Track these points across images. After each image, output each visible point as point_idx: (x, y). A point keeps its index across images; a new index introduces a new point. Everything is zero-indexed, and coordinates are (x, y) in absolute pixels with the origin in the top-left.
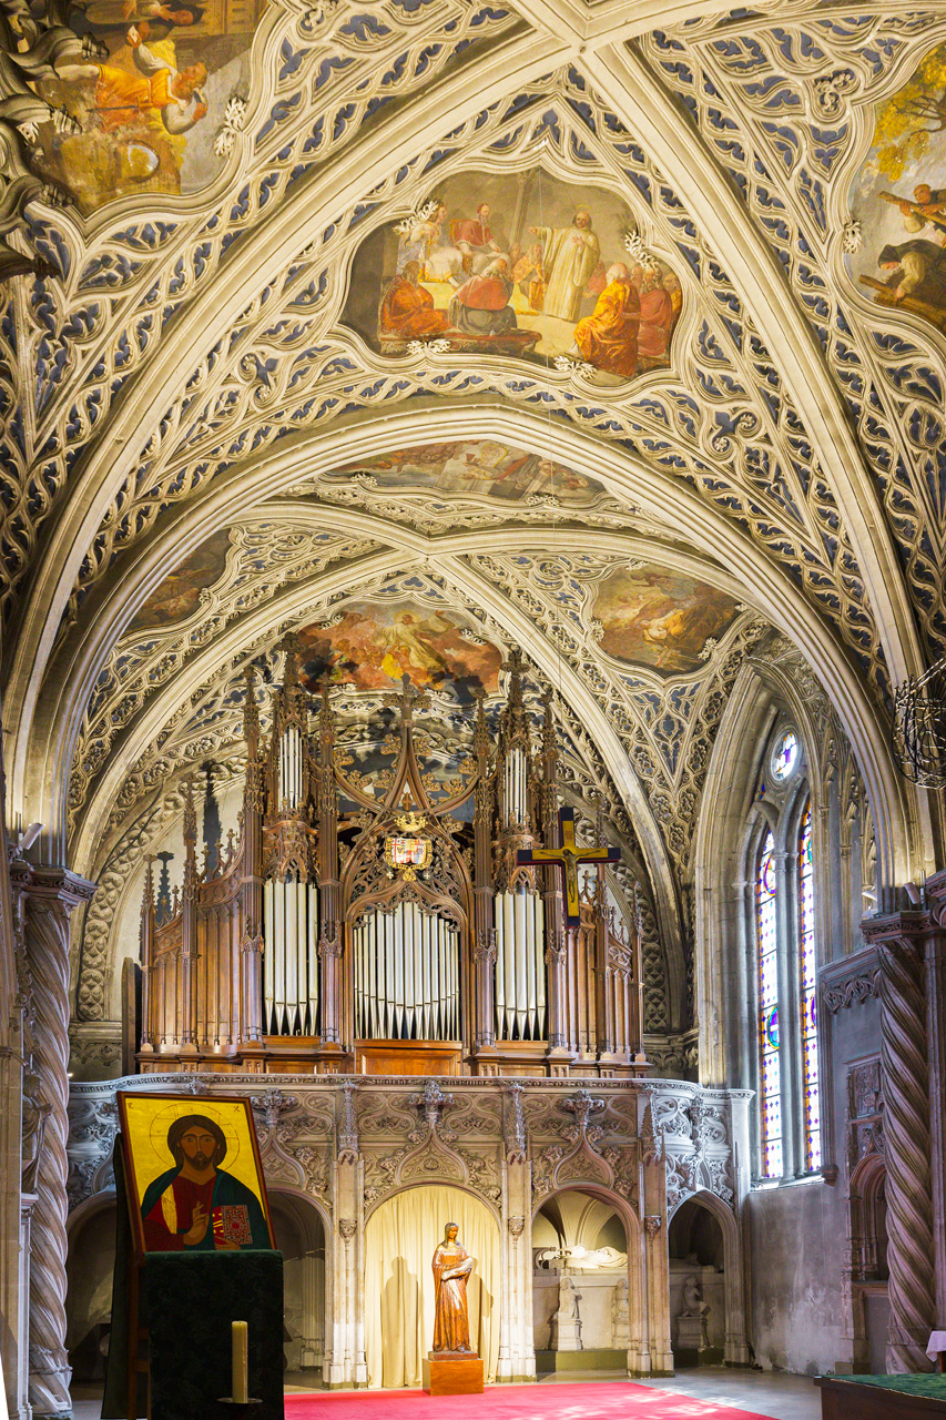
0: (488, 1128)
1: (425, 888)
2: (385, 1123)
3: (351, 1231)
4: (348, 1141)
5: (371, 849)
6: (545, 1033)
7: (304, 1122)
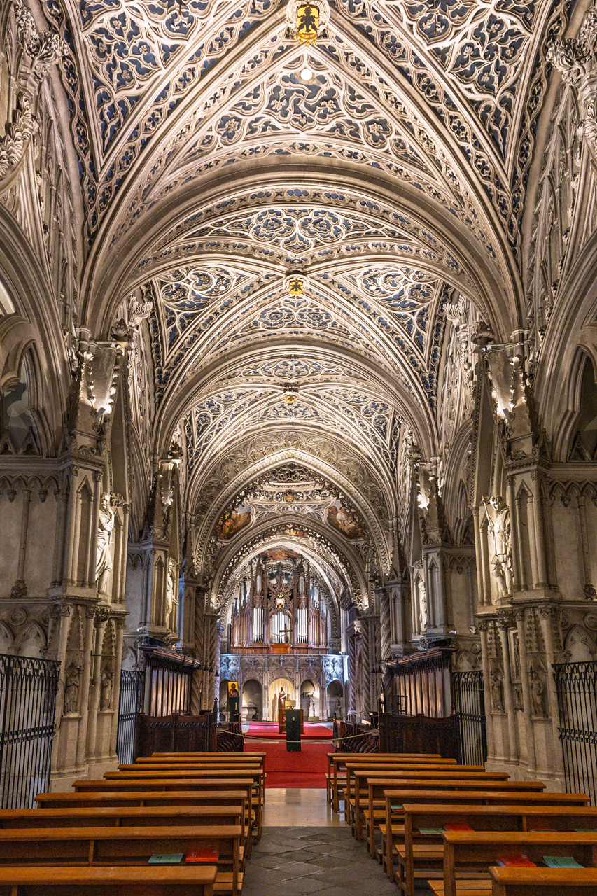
0: (292, 665)
1: (283, 609)
2: (273, 664)
3: (267, 688)
4: (266, 669)
5: (273, 601)
6: (307, 642)
7: (259, 664)
